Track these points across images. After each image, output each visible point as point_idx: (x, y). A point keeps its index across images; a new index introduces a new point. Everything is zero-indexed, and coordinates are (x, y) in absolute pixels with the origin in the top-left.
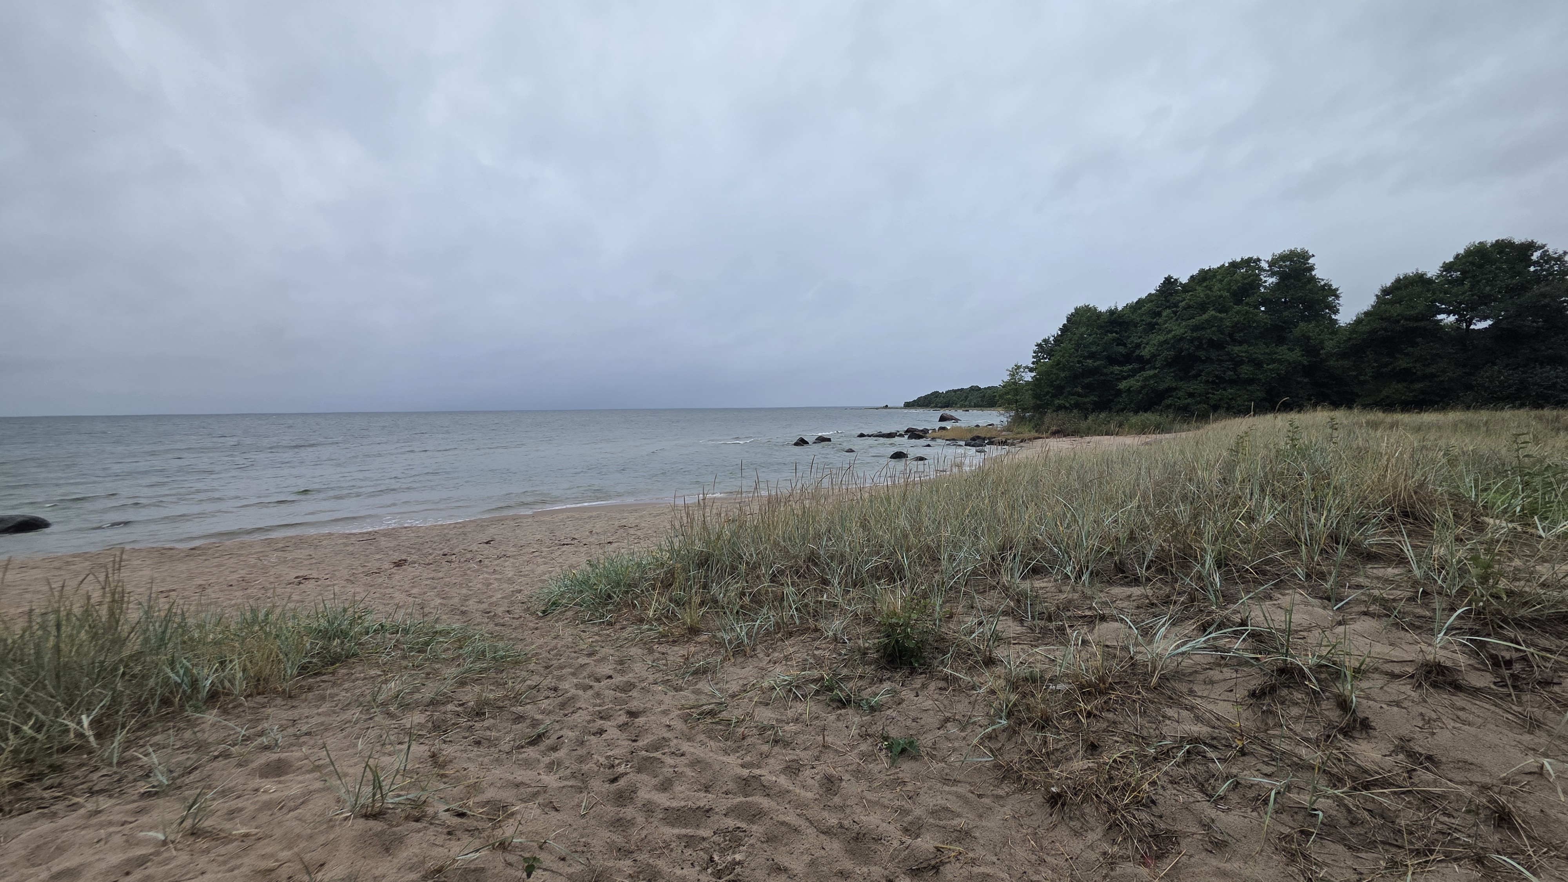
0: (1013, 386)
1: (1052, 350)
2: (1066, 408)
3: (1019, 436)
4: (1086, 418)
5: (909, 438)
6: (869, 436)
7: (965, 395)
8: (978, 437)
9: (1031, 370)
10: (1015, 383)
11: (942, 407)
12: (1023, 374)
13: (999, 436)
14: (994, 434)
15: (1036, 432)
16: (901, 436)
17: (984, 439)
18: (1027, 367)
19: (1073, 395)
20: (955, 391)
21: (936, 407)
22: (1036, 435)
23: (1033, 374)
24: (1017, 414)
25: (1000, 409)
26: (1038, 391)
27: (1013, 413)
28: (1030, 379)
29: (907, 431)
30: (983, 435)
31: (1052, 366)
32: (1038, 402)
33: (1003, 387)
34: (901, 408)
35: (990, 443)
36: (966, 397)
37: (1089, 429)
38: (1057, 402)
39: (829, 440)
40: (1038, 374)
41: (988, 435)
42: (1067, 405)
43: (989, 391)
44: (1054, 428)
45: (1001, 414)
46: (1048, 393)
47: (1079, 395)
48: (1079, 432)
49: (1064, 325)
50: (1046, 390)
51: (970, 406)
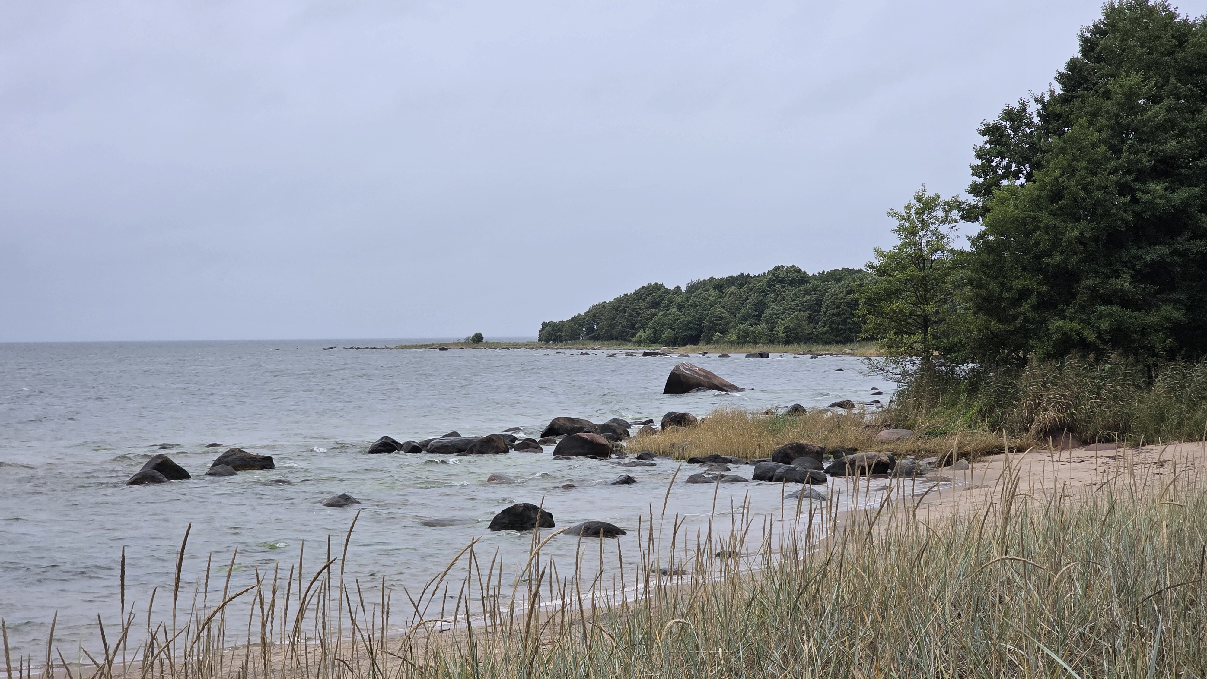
0: (912, 270)
1: (1034, 148)
2: (1084, 346)
3: (933, 443)
4: (1150, 382)
5: (559, 453)
6: (415, 449)
7: (754, 298)
8: (800, 450)
9: (970, 215)
10: (919, 260)
11: (675, 342)
12: (944, 229)
13: (869, 443)
14: (851, 437)
15: (993, 427)
16: (528, 446)
17: (819, 455)
18: (957, 205)
19: (1107, 301)
20: (720, 285)
21: (655, 340)
22: (991, 438)
23: (976, 228)
24: (928, 367)
25: (871, 349)
26: (994, 286)
27: (913, 365)
28: (967, 247)
29: (551, 432)
30: (814, 442)
31: (1036, 203)
32: (995, 326)
33: (882, 271)
34: (529, 346)
35: (838, 471)
36: (760, 307)
37: (1161, 418)
38: (1056, 324)
39: (266, 463)
40: (993, 227)
41: (833, 443)
42: (1091, 336)
43: (835, 287)
44: (1049, 415)
45: (875, 368)
46: (1024, 294)
47: (1126, 302)
48: (1127, 428)
49: (1073, 65)
50: (1018, 284)
51: (772, 340)
